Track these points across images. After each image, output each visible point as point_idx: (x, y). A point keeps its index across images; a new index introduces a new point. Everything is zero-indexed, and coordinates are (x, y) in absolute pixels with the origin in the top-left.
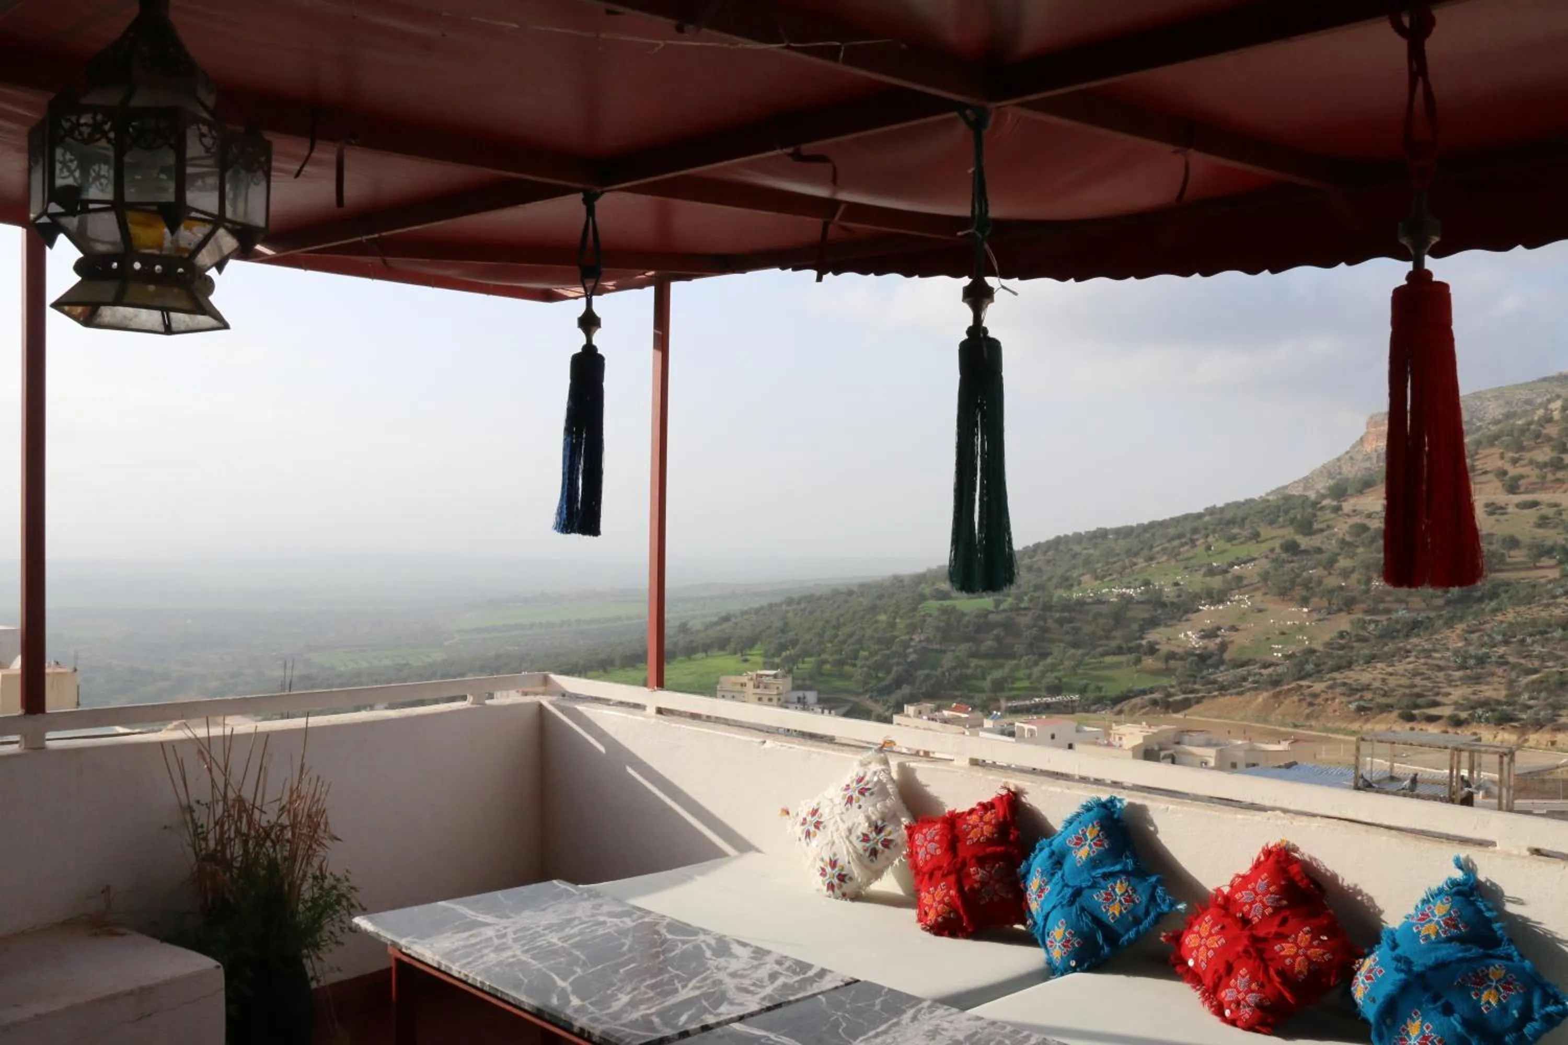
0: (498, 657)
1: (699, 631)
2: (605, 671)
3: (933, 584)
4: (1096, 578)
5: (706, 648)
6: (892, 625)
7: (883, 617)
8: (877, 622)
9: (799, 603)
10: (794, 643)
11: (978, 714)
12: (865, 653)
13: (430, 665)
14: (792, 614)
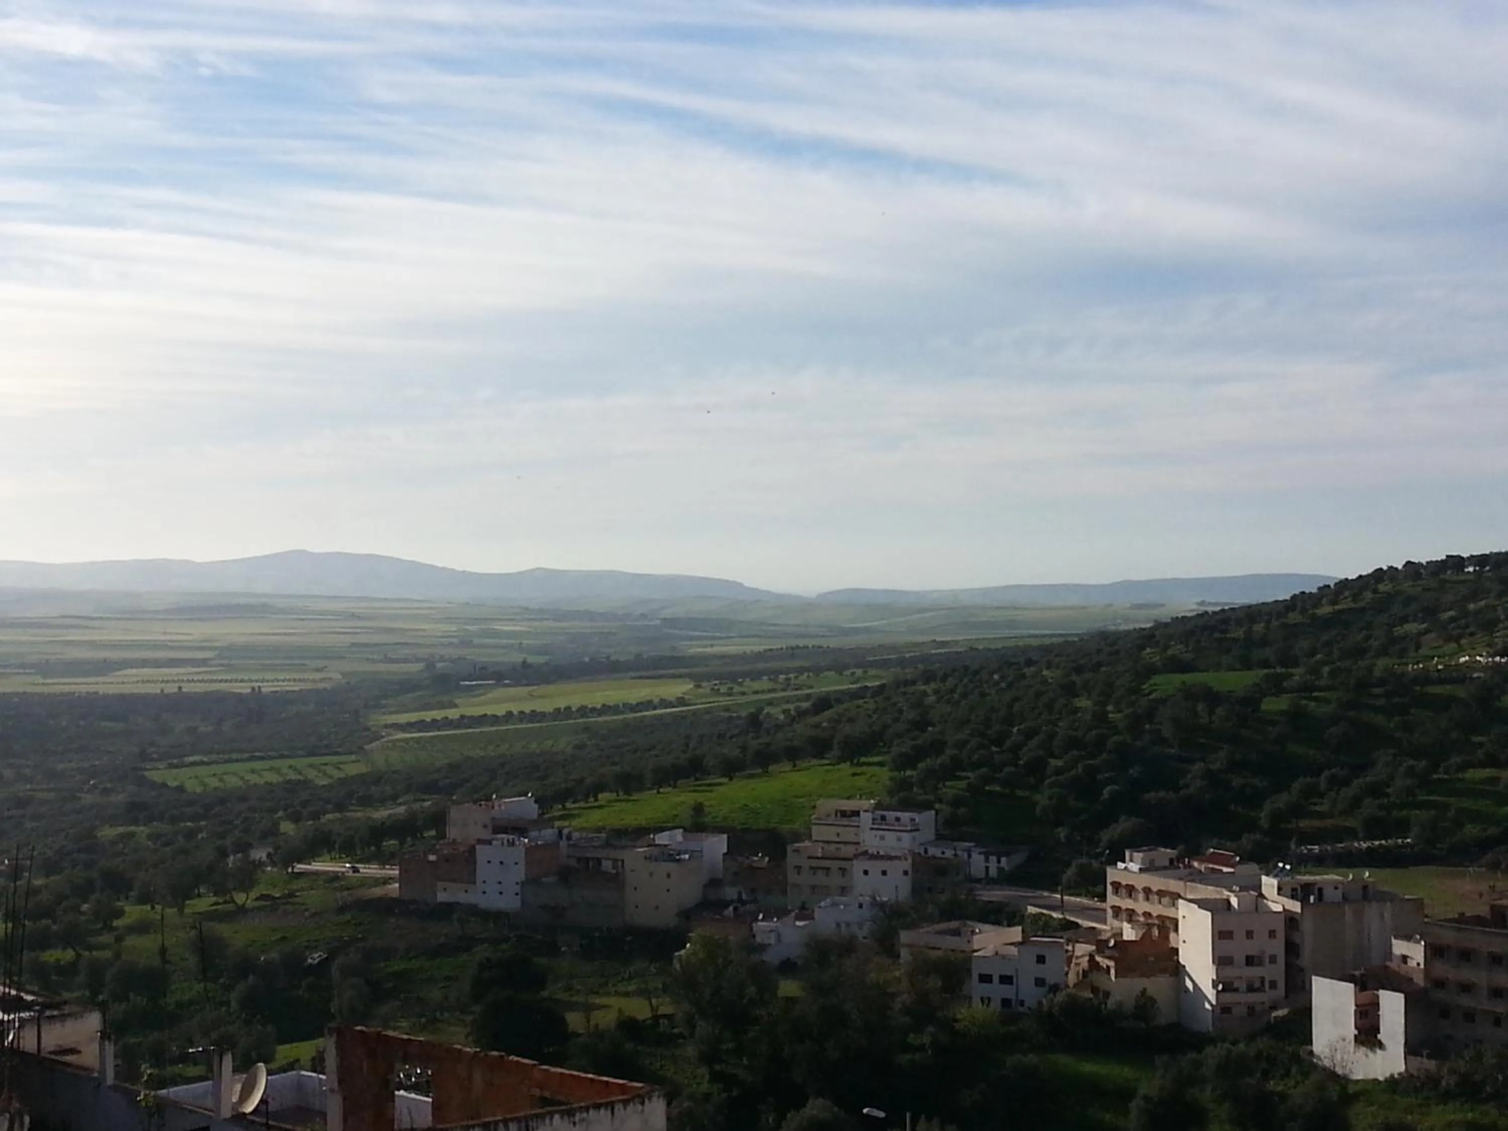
0: (453, 767)
1: (779, 727)
2: (628, 792)
3: (1166, 648)
4: (1449, 639)
5: (793, 754)
6: (1101, 718)
7: (1083, 702)
8: (1076, 710)
9: (944, 678)
10: (937, 747)
11: (1253, 867)
12: (1059, 763)
13: (342, 782)
14: (932, 699)
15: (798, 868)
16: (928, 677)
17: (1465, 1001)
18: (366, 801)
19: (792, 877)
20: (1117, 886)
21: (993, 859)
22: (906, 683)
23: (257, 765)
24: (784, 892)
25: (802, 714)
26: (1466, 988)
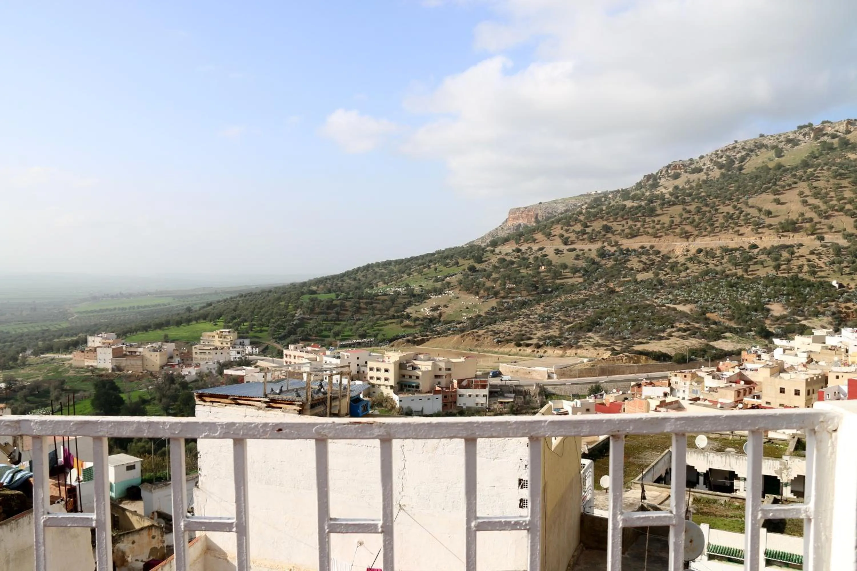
0: (96, 325)
1: (195, 311)
3: (309, 287)
4: (385, 283)
5: (197, 319)
6: (287, 307)
7: (282, 303)
8: (280, 305)
9: (245, 296)
10: (239, 316)
11: (324, 349)
12: (273, 320)
13: (60, 330)
14: (241, 302)
15: (196, 353)
16: (241, 296)
17: (378, 382)
18: (67, 336)
19: (194, 356)
20: (286, 355)
21: (254, 349)
22: (234, 298)
23: (34, 325)
24: (192, 360)
25: (204, 307)
26: (378, 379)
